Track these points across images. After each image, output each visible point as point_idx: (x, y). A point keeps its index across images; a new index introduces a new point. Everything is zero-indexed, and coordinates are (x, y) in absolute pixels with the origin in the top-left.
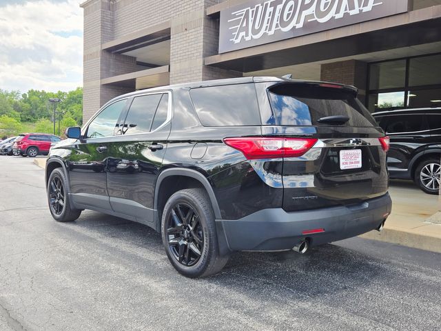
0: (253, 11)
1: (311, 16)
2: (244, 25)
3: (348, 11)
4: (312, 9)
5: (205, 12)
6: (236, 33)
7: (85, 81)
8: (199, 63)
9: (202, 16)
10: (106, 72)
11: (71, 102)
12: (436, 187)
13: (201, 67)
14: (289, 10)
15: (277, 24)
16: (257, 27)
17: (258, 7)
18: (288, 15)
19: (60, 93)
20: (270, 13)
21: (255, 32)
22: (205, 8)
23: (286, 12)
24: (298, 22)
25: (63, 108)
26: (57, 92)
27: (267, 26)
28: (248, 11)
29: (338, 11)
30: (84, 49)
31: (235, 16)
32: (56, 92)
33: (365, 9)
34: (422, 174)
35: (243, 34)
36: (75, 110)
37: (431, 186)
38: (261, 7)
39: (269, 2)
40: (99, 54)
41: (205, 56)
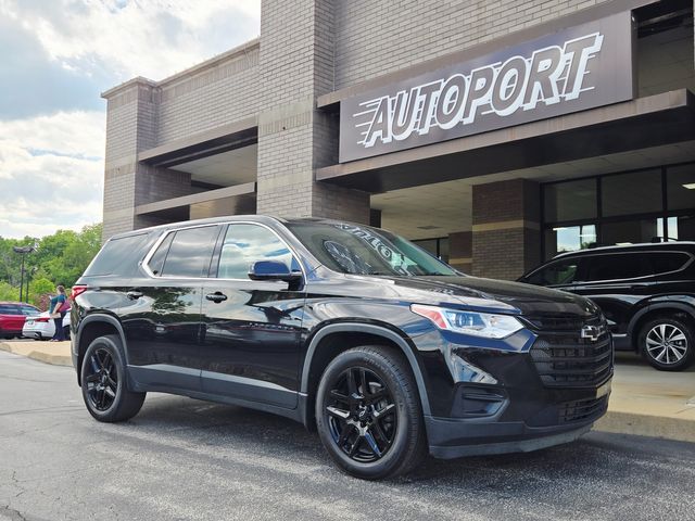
0: (393, 102)
1: (487, 107)
2: (380, 120)
3: (543, 99)
4: (487, 98)
5: (316, 104)
6: (368, 133)
7: (106, 210)
8: (306, 177)
9: (311, 107)
10: (142, 195)
11: (46, 254)
12: (671, 360)
13: (311, 184)
14: (451, 99)
15: (433, 119)
16: (400, 124)
17: (401, 96)
18: (450, 106)
19: (28, 240)
20: (421, 103)
21: (398, 131)
22: (316, 97)
23: (447, 101)
24: (466, 114)
25: (32, 264)
26: (23, 239)
27: (417, 123)
28: (385, 101)
29: (527, 99)
30: (107, 161)
31: (364, 109)
32: (20, 238)
33: (569, 97)
34: (649, 340)
35: (380, 133)
36: (51, 267)
37: (664, 359)
38: (406, 96)
39: (419, 88)
40: (133, 168)
41: (315, 167)
